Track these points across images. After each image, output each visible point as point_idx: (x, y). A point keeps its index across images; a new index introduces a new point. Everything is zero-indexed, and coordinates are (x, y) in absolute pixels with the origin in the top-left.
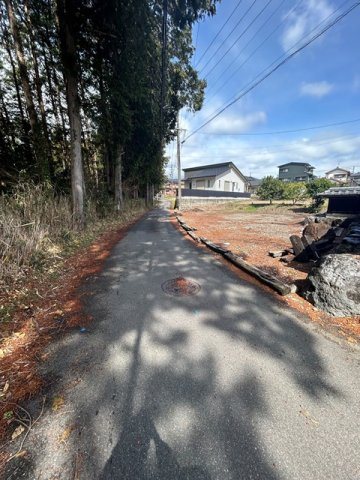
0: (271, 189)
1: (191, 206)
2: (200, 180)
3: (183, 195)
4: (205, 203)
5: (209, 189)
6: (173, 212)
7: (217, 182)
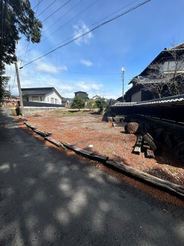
0: (79, 103)
1: (32, 113)
2: (35, 96)
3: (24, 105)
4: (41, 111)
5: (42, 102)
6: (17, 117)
7: (46, 98)
